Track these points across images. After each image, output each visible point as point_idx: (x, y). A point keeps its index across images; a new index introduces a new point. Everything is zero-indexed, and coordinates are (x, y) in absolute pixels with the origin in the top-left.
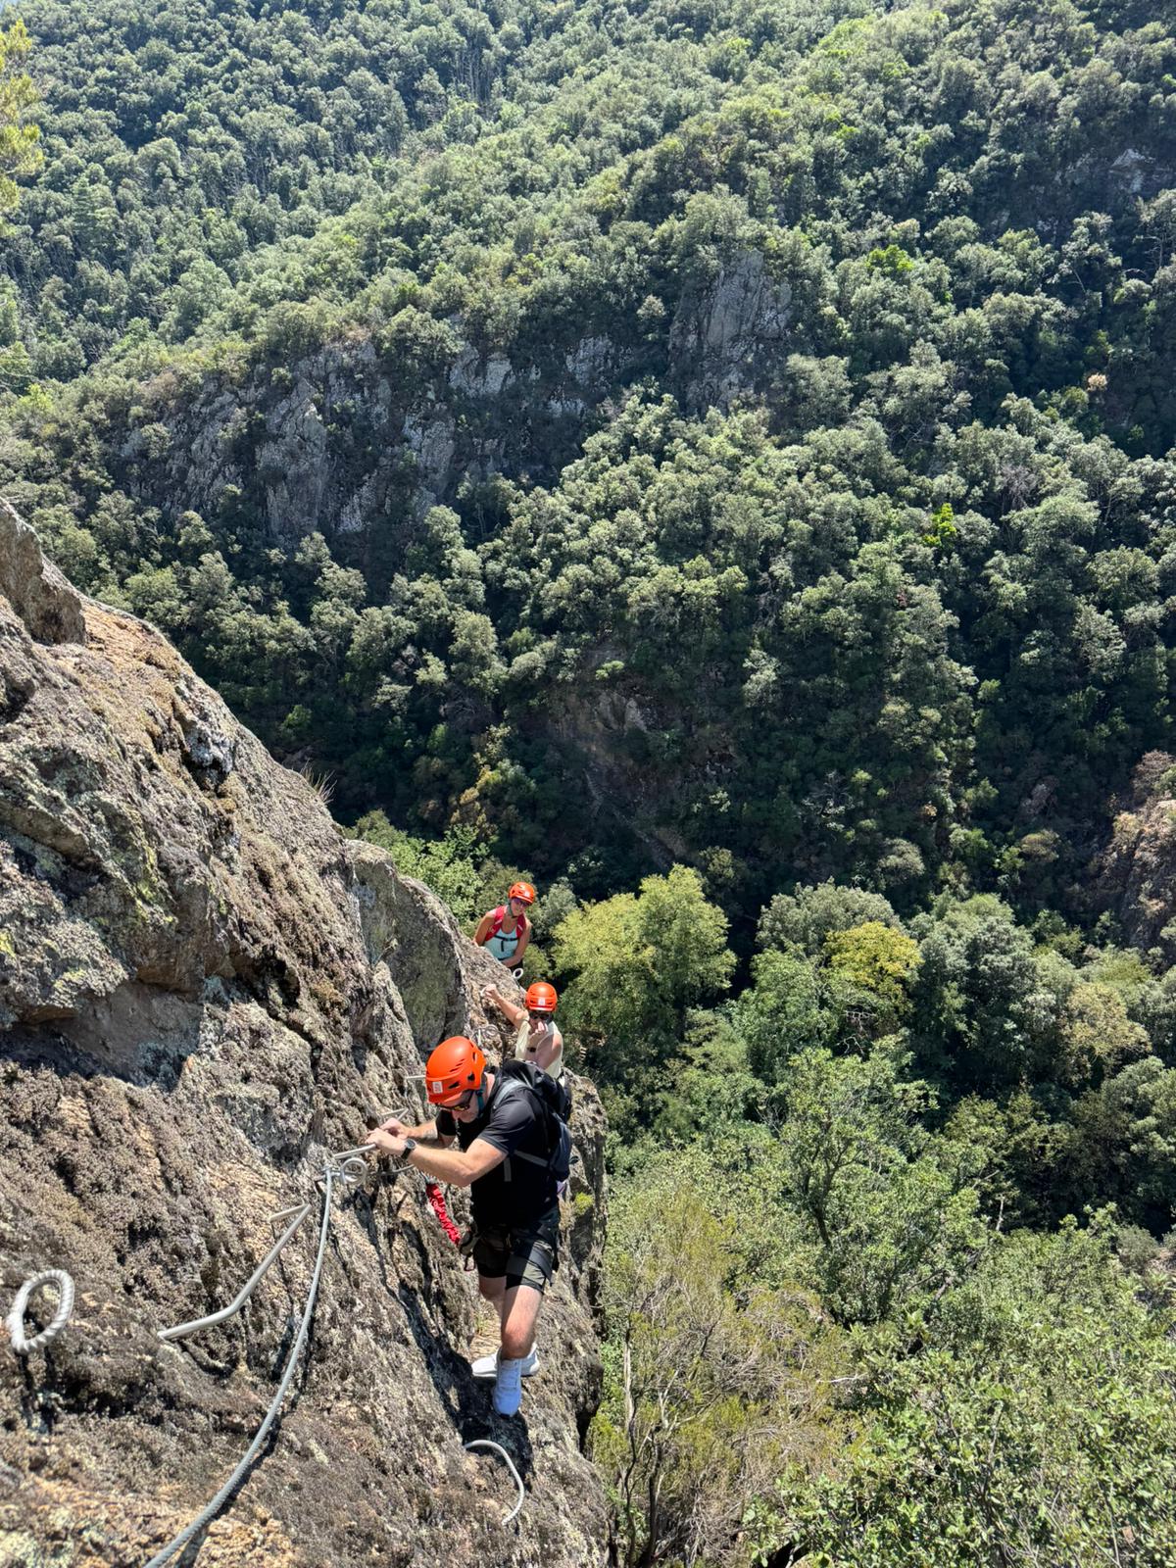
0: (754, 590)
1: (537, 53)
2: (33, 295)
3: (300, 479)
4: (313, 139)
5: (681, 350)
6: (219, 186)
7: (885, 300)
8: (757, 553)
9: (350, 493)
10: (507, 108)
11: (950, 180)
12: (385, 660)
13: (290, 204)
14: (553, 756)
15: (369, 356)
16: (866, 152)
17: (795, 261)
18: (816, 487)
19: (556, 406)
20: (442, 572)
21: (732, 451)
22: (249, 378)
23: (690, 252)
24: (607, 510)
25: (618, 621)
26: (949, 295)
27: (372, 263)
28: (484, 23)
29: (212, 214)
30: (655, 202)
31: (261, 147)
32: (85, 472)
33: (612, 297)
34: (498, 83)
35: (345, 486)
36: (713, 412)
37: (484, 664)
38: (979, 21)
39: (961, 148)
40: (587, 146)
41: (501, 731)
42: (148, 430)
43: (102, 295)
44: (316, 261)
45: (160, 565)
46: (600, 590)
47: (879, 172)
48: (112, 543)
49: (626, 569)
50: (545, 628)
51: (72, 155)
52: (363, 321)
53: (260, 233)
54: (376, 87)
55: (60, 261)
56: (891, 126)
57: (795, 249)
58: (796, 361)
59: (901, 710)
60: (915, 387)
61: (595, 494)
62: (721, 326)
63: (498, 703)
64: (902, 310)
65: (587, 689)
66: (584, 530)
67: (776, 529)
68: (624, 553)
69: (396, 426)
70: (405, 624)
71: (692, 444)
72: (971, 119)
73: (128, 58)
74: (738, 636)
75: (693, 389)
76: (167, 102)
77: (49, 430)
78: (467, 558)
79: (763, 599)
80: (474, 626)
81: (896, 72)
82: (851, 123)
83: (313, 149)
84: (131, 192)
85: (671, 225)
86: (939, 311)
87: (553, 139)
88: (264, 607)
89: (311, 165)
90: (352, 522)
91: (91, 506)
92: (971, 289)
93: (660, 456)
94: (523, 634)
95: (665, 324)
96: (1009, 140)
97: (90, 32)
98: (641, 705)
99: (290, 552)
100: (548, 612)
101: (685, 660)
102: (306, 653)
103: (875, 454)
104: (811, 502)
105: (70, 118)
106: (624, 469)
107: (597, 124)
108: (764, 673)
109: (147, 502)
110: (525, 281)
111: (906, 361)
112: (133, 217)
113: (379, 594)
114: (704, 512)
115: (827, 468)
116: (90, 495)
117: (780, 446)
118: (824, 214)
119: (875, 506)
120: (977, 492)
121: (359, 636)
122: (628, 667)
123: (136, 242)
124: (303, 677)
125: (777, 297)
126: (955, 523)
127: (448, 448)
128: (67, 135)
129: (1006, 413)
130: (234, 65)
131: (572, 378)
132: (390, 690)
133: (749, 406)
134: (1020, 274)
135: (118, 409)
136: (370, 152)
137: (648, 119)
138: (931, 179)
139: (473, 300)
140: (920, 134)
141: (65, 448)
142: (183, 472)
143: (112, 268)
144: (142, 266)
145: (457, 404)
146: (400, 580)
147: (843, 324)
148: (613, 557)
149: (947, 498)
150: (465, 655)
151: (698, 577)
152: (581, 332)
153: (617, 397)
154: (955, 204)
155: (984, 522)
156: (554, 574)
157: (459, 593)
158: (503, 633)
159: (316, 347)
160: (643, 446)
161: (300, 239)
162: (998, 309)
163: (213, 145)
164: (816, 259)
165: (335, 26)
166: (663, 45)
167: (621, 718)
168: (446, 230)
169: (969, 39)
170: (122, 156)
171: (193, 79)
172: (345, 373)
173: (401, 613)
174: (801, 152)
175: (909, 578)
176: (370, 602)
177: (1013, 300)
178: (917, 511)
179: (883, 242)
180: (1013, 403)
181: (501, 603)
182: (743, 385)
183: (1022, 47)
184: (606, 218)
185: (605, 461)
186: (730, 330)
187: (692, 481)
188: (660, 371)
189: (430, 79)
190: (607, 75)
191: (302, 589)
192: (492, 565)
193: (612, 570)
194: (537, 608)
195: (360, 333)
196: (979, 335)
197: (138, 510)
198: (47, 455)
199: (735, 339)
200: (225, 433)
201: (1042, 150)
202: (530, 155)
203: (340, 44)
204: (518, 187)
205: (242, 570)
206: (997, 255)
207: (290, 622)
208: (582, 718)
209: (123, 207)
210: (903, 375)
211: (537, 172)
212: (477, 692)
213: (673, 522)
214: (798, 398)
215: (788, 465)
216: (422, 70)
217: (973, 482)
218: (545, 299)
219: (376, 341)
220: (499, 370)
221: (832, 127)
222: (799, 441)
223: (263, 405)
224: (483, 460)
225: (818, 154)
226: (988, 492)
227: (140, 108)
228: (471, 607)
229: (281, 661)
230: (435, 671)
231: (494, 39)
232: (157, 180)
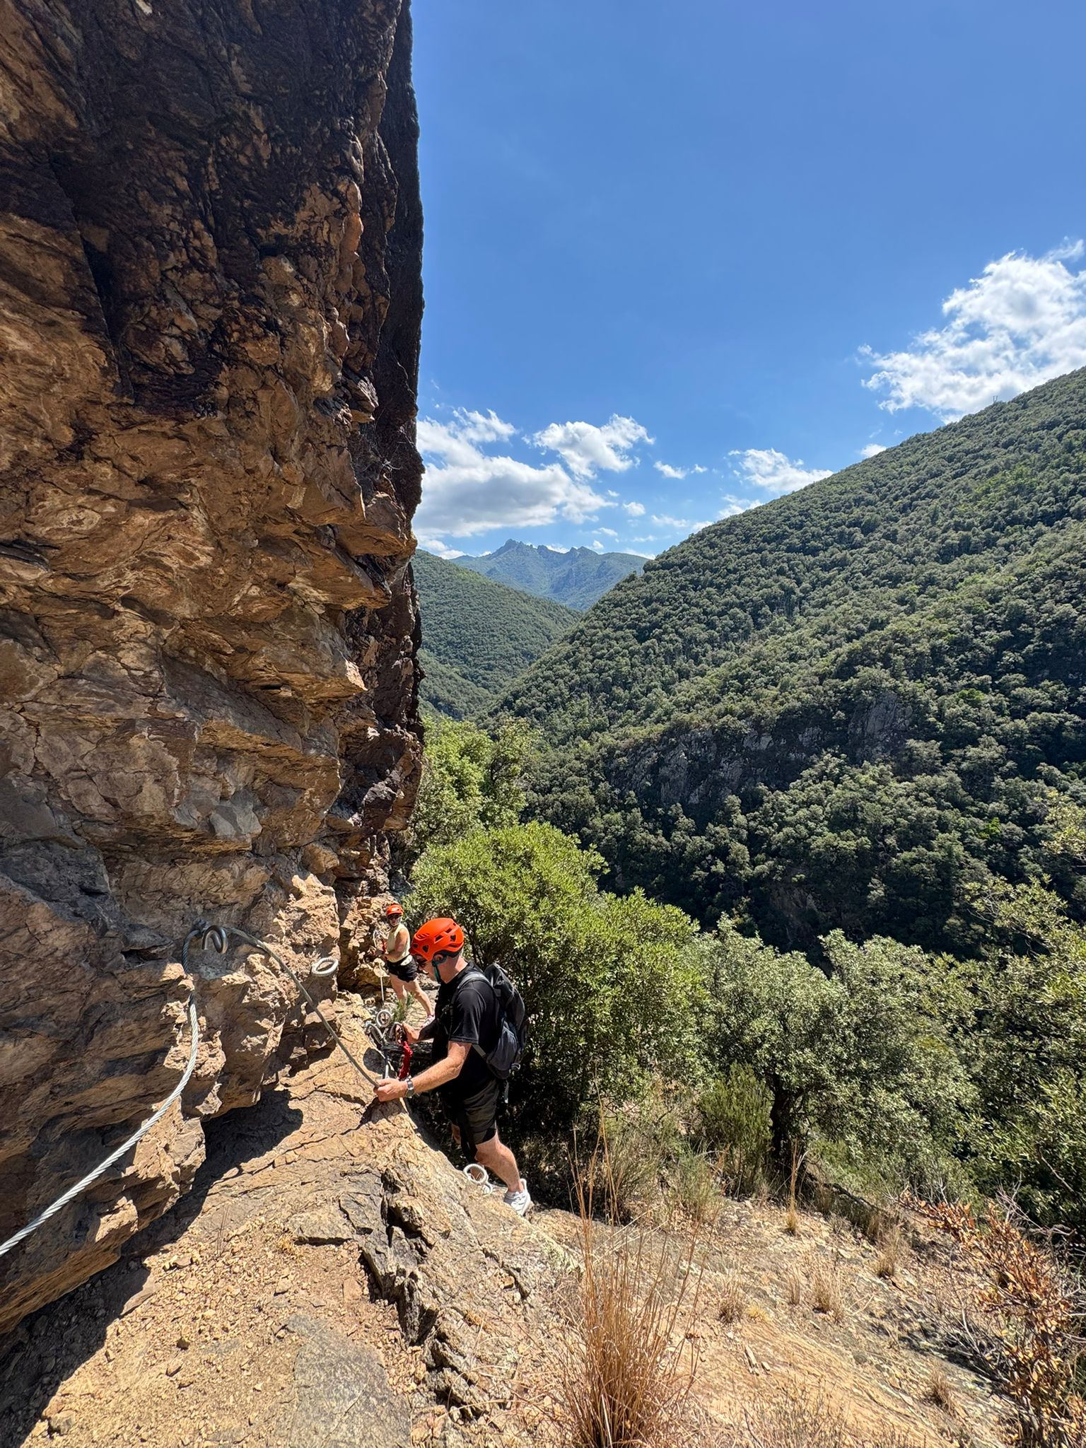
0: (876, 849)
1: (817, 595)
2: (595, 700)
3: (674, 781)
4: (712, 636)
5: (854, 735)
6: (670, 657)
7: (965, 715)
8: (879, 832)
9: (695, 788)
10: (799, 619)
11: (1009, 657)
12: (698, 859)
13: (697, 663)
14: (770, 916)
15: (710, 734)
16: (960, 645)
17: (915, 697)
18: (915, 803)
19: (792, 755)
20: (730, 824)
21: (872, 782)
22: (660, 741)
23: (859, 693)
24: (807, 804)
25: (805, 855)
26: (1007, 712)
27: (723, 690)
28: (794, 585)
29: (666, 667)
30: (846, 670)
31: (690, 641)
32: (596, 774)
33: (821, 712)
34: (797, 609)
35: (692, 786)
36: (866, 763)
37: (742, 868)
38: (1032, 581)
39: (1017, 642)
40: (829, 638)
41: (746, 900)
42: (621, 760)
43: (619, 699)
44: (702, 689)
45: (616, 811)
46: (798, 840)
47: (969, 655)
48: (601, 801)
49: (811, 832)
50: (771, 854)
51: (617, 647)
52: (708, 721)
53: (683, 675)
54: (741, 614)
55: (606, 687)
56: (977, 633)
57: (914, 692)
58: (911, 742)
59: (958, 923)
60: (980, 758)
61: (802, 797)
62: (873, 725)
63: (747, 886)
64: (974, 720)
65: (789, 887)
66: (795, 811)
67: (890, 821)
68: (812, 825)
69: (718, 762)
70: (709, 845)
71: (852, 777)
72: (1023, 628)
73: (644, 610)
74: (866, 871)
75: (859, 752)
76: (656, 625)
77: (587, 757)
78: (741, 819)
79: (881, 854)
80: (739, 849)
81: (982, 608)
82: (952, 632)
83: (711, 641)
84: (637, 660)
85: (853, 681)
86: (1000, 720)
87: (813, 636)
88: (653, 832)
89: (709, 647)
90: (694, 800)
91: (596, 787)
92: (1020, 709)
93: (837, 781)
94: (761, 856)
95: (847, 723)
96: (1045, 637)
97: (631, 602)
98: (814, 898)
99: (666, 810)
100: (774, 847)
101: (838, 880)
102: (667, 852)
103: (954, 789)
104: (910, 810)
105: (620, 633)
106: (819, 786)
107: (836, 628)
108: (878, 891)
109: (616, 786)
110: (782, 704)
111: (976, 744)
112: (636, 670)
113: (700, 831)
114: (854, 809)
115: (922, 794)
116: (596, 782)
117: (900, 782)
118: (935, 674)
119: (949, 815)
120: (1015, 812)
121: (689, 848)
122: (808, 878)
123: (635, 679)
124: (663, 863)
125: (904, 713)
126: (1001, 828)
127: (739, 772)
128: (617, 640)
129: (1040, 773)
130: (684, 610)
131: (801, 744)
132: (699, 873)
133: (886, 762)
134: (1050, 703)
135: (611, 751)
136: (734, 640)
137: (861, 625)
138: (999, 656)
139: (757, 712)
140: (993, 635)
141: (591, 764)
142: (631, 776)
143: (625, 689)
144: (636, 688)
145: (747, 754)
146: (711, 825)
147: (940, 725)
148: (806, 826)
149: (998, 815)
150: (734, 863)
151: (848, 839)
152: (806, 725)
153: (819, 754)
154: (1014, 668)
155: (1018, 829)
156: (779, 830)
157: (735, 835)
158: (752, 855)
159: (688, 730)
160: (830, 776)
161: (699, 678)
162: (1034, 720)
163: (671, 641)
164: (925, 696)
165: (727, 592)
166: (877, 590)
167: (805, 903)
168: (757, 677)
169: (1026, 590)
170: (637, 647)
171: (667, 616)
172: (699, 740)
173: (708, 840)
174: (924, 647)
175: (966, 853)
176: (696, 834)
177: (1043, 716)
178: (976, 820)
179: (968, 686)
180: (1044, 768)
181: (754, 842)
182: (884, 752)
183: (1057, 592)
184: (822, 677)
185: (810, 782)
186: (878, 727)
187: (848, 794)
188: (843, 743)
189: (766, 609)
190: (845, 606)
191: (668, 827)
192: (752, 823)
193: (804, 832)
194: (770, 845)
195: (706, 725)
196: (1022, 732)
197: (612, 789)
198: (584, 766)
199: (880, 731)
200: (648, 762)
201: (1067, 641)
202: (800, 644)
203: (728, 599)
204: (793, 658)
205: (647, 816)
206: (1038, 692)
207: (662, 839)
208: (786, 900)
209: (633, 666)
210: (972, 751)
211: (804, 652)
212: (737, 880)
213: (838, 813)
214: (911, 759)
215: (900, 792)
216: (762, 606)
217: (1013, 807)
218: (790, 711)
219: (713, 728)
220: (766, 741)
221: (941, 635)
222: (911, 780)
223: (664, 752)
224: (755, 777)
225: (933, 648)
226: (1023, 813)
227: (645, 628)
228: (740, 841)
229: (655, 854)
230: (720, 867)
231: (797, 591)
232: (647, 655)
